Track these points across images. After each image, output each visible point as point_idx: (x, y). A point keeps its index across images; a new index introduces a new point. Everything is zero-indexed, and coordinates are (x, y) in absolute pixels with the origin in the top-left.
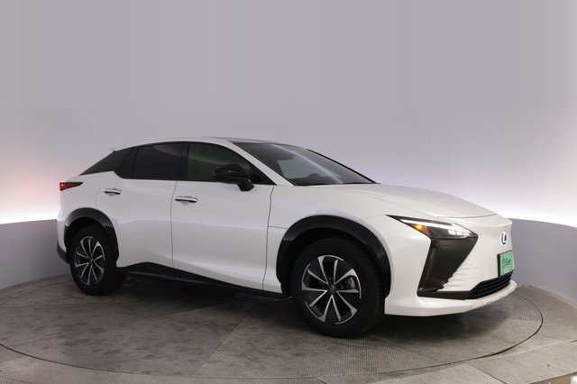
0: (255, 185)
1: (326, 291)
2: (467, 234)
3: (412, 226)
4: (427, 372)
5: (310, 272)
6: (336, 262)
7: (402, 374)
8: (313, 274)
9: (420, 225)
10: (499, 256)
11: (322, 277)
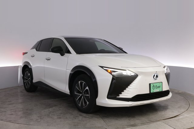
0: (65, 54)
1: (81, 95)
2: (133, 74)
3: (107, 70)
4: (145, 125)
5: (77, 87)
6: (83, 84)
7: (136, 125)
8: (78, 88)
9: (110, 70)
10: (150, 84)
11: (80, 89)
